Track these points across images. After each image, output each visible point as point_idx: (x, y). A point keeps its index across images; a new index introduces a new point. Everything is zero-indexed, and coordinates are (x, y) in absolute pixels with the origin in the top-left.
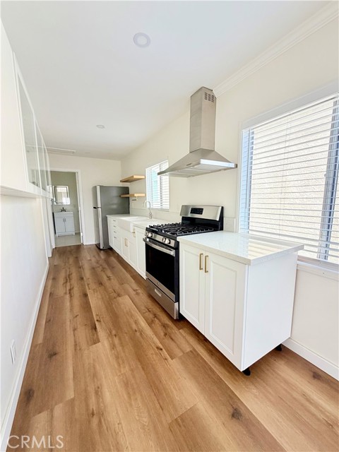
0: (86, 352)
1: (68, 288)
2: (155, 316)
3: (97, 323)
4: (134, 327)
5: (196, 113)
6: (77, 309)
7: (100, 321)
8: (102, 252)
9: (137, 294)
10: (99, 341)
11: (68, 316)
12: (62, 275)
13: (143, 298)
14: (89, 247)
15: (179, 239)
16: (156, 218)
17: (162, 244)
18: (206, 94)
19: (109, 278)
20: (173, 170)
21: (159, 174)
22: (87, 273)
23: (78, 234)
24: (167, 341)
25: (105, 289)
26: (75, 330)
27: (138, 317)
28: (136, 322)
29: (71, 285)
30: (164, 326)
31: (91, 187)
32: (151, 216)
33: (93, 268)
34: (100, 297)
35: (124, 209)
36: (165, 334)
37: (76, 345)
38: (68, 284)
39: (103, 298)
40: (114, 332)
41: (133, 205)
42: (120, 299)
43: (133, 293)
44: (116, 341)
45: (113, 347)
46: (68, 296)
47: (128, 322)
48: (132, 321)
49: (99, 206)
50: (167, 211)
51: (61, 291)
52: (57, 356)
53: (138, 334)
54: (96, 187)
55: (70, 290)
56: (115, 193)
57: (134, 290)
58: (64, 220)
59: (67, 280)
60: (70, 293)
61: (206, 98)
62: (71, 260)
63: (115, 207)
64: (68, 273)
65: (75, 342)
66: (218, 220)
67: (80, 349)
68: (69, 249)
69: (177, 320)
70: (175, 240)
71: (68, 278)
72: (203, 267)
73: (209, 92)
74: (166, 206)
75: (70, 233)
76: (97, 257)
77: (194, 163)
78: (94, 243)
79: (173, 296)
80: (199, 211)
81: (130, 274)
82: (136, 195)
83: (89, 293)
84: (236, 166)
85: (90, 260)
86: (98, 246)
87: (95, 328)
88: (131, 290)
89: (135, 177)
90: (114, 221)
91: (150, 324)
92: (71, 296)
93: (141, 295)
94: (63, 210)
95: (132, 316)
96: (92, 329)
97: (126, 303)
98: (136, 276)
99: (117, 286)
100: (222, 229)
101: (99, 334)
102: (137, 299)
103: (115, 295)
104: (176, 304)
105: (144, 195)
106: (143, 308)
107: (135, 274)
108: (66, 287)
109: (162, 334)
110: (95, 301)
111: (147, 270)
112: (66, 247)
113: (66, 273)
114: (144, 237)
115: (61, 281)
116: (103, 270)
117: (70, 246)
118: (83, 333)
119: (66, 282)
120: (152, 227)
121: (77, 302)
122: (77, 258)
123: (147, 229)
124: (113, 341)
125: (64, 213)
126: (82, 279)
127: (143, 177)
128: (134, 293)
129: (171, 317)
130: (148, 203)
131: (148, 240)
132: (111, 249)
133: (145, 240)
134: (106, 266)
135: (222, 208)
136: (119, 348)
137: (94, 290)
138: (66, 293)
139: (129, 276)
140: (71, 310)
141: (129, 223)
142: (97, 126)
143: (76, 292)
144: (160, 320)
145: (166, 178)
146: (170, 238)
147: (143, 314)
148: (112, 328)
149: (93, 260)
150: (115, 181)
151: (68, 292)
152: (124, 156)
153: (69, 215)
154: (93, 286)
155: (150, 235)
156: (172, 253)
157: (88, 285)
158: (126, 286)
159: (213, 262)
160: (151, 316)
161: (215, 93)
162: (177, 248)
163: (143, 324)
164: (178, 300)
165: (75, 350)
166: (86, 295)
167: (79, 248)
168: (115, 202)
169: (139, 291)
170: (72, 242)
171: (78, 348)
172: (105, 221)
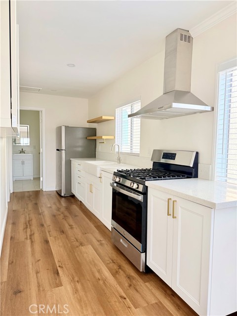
0: (49, 293)
1: (28, 234)
2: (120, 267)
3: (59, 268)
4: (97, 275)
5: (171, 54)
6: (38, 255)
7: (62, 267)
8: (63, 199)
9: (101, 244)
10: (61, 285)
11: (30, 260)
12: (22, 220)
13: (107, 250)
14: (49, 194)
15: (147, 183)
16: (125, 163)
17: (130, 189)
18: (182, 35)
19: (71, 227)
20: (145, 112)
21: (129, 116)
22: (48, 221)
23: (37, 179)
24: (132, 292)
25: (67, 237)
26: (37, 273)
27: (102, 267)
28: (99, 271)
29: (31, 231)
30: (129, 277)
31: (55, 127)
32: (119, 160)
33: (54, 216)
34: (61, 244)
35: (90, 152)
36: (130, 286)
37: (39, 286)
38: (29, 230)
39: (65, 247)
40: (76, 279)
41: (100, 148)
42: (83, 249)
43: (96, 243)
44: (79, 286)
45: (76, 291)
46: (29, 241)
47: (91, 270)
48: (94, 270)
49: (63, 148)
50: (137, 155)
51: (21, 236)
52: (23, 294)
53: (101, 282)
54: (61, 127)
55: (31, 236)
56: (80, 134)
57: (98, 241)
58: (23, 163)
59: (27, 226)
60: (30, 238)
61: (181, 40)
62: (30, 206)
63: (80, 149)
64: (28, 219)
65: (38, 283)
66: (192, 166)
67: (44, 290)
68: (27, 194)
69: (143, 272)
70: (144, 185)
71: (28, 224)
72: (171, 213)
73: (184, 33)
74: (137, 150)
75: (28, 178)
76: (58, 205)
77: (166, 106)
78: (55, 190)
79: (139, 245)
80: (172, 156)
81: (93, 224)
82: (103, 137)
83: (50, 239)
84: (213, 109)
85: (51, 207)
86: (59, 193)
87: (58, 273)
88: (94, 241)
89: (104, 118)
90: (78, 165)
91: (115, 274)
92: (32, 242)
93: (106, 246)
94: (22, 152)
95: (95, 265)
96: (54, 273)
97: (89, 252)
98: (100, 226)
99: (79, 236)
100: (196, 176)
101: (62, 278)
102: (100, 250)
103: (77, 244)
104: (143, 255)
105: (112, 137)
106: (107, 258)
107: (99, 224)
108: (26, 232)
109: (127, 285)
110: (56, 247)
111: (113, 218)
112: (24, 192)
113: (26, 218)
114: (112, 182)
115: (21, 227)
116: (65, 217)
117: (28, 192)
118: (46, 277)
119: (27, 228)
120: (120, 171)
121: (38, 247)
122: (36, 204)
123: (115, 174)
124: (75, 286)
125: (22, 154)
126: (42, 225)
127: (113, 118)
128: (98, 243)
129: (136, 270)
130: (116, 147)
131: (115, 184)
132: (73, 196)
133: (112, 185)
134: (68, 214)
135: (197, 153)
136: (82, 293)
137: (55, 237)
138: (27, 238)
139: (92, 226)
140: (33, 254)
141: (95, 167)
142: (68, 65)
143: (37, 237)
144: (124, 271)
145: (137, 120)
146: (138, 183)
147: (107, 265)
148: (74, 274)
149: (54, 207)
150: (81, 121)
151: (28, 237)
152: (92, 93)
153: (28, 158)
154: (54, 233)
155: (117, 180)
156: (140, 198)
157: (49, 232)
158: (90, 236)
159: (181, 207)
160: (116, 267)
161: (192, 34)
162: (145, 193)
163: (107, 274)
164: (145, 250)
165: (39, 290)
166: (47, 242)
167: (37, 194)
168: (80, 144)
169: (103, 242)
170: (30, 188)
171: (41, 289)
172: (69, 164)
